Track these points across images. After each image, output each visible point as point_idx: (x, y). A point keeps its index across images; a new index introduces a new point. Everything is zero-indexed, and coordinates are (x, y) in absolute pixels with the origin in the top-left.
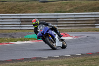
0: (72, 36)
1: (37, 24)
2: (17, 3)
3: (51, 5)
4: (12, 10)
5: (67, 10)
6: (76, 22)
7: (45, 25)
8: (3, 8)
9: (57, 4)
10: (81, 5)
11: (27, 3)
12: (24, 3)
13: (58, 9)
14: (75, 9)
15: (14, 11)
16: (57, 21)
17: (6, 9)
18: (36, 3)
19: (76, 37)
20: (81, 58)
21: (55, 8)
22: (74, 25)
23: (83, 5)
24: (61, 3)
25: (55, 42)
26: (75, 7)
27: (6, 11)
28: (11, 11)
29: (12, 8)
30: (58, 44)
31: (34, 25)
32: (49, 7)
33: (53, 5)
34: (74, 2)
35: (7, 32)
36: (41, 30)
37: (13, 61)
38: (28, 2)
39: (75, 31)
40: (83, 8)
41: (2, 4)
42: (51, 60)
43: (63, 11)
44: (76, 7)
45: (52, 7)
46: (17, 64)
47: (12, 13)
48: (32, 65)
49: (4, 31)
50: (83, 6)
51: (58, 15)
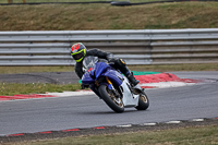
0: (183, 80)
1: (81, 55)
2: (63, 6)
3: (138, 11)
4: (51, 22)
5: (173, 22)
6: (193, 50)
7: (99, 57)
8: (33, 18)
9: (150, 9)
10: (203, 12)
11: (84, 7)
12: (78, 6)
13: (152, 20)
14: (191, 19)
15: (55, 25)
16: (151, 47)
17: (39, 21)
18: (103, 7)
19: (193, 81)
20: (205, 129)
21: (146, 19)
22: (188, 55)
23: (208, 12)
24: (159, 7)
25: (122, 95)
26: (190, 16)
27: (38, 24)
28: (49, 25)
29: (52, 18)
30: (128, 99)
31: (75, 57)
32: (134, 17)
33: (142, 11)
34: (188, 6)
35: (40, 70)
36: (89, 68)
37: (53, 134)
38: (87, 6)
39: (190, 69)
40: (209, 18)
41: (29, 10)
42: (138, 133)
43: (163, 24)
44: (193, 15)
45: (140, 16)
46: (63, 140)
47: (51, 29)
48: (95, 144)
49: (33, 69)
50: (209, 15)
51: (152, 34)
